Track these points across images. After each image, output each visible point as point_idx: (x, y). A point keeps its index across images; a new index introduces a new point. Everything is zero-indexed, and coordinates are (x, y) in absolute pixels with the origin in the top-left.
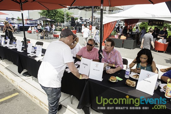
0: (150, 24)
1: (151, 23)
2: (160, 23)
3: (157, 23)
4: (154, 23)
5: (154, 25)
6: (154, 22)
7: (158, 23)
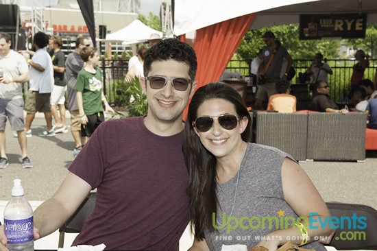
0: (310, 32)
1: (312, 26)
2: (353, 26)
3: (338, 26)
4: (325, 29)
5: (327, 36)
6: (325, 23)
7: (345, 26)
